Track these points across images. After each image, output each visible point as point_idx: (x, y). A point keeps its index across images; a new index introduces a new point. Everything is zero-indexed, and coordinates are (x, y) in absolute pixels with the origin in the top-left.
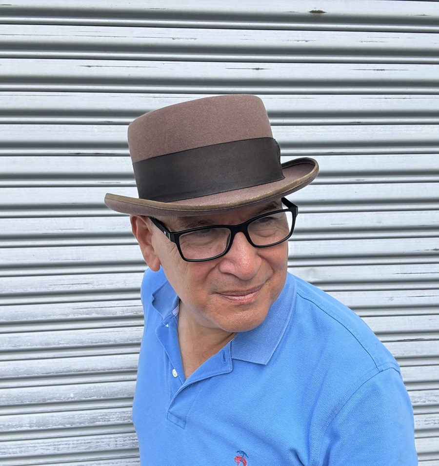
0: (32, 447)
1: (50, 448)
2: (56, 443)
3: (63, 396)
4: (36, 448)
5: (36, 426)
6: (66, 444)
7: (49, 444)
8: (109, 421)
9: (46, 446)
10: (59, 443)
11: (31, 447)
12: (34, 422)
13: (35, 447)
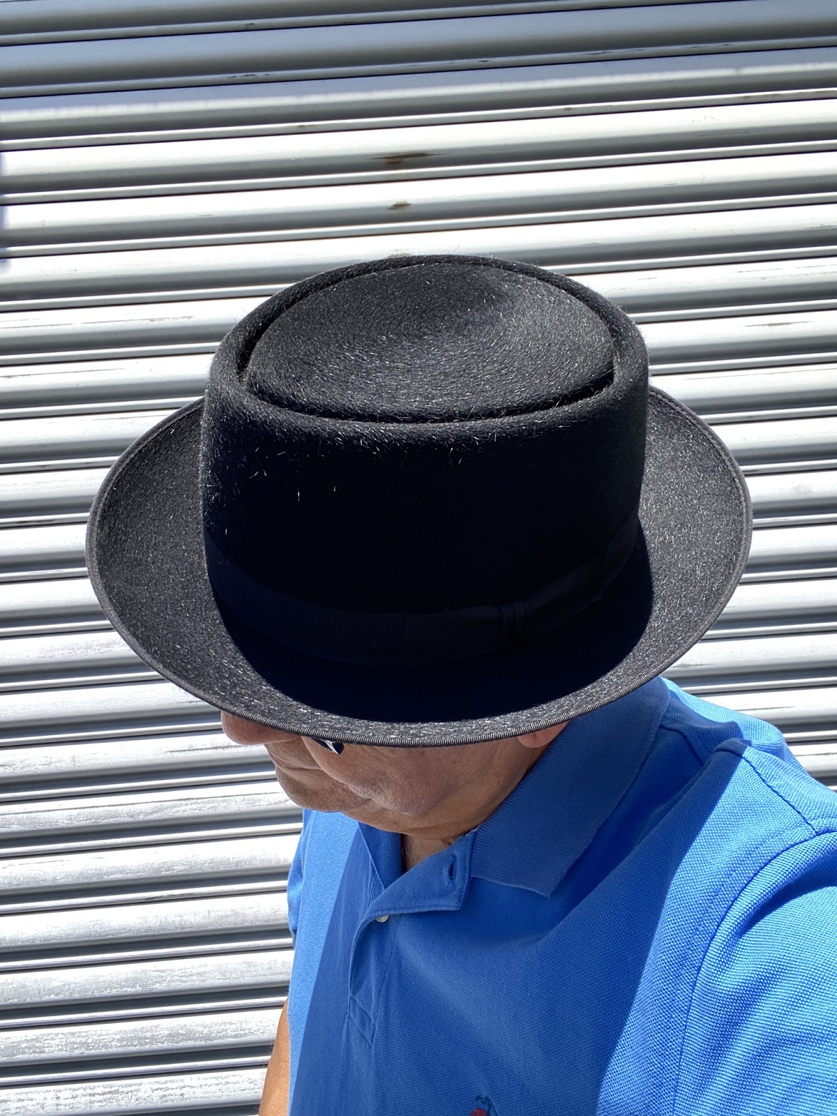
8: (44, 1052)
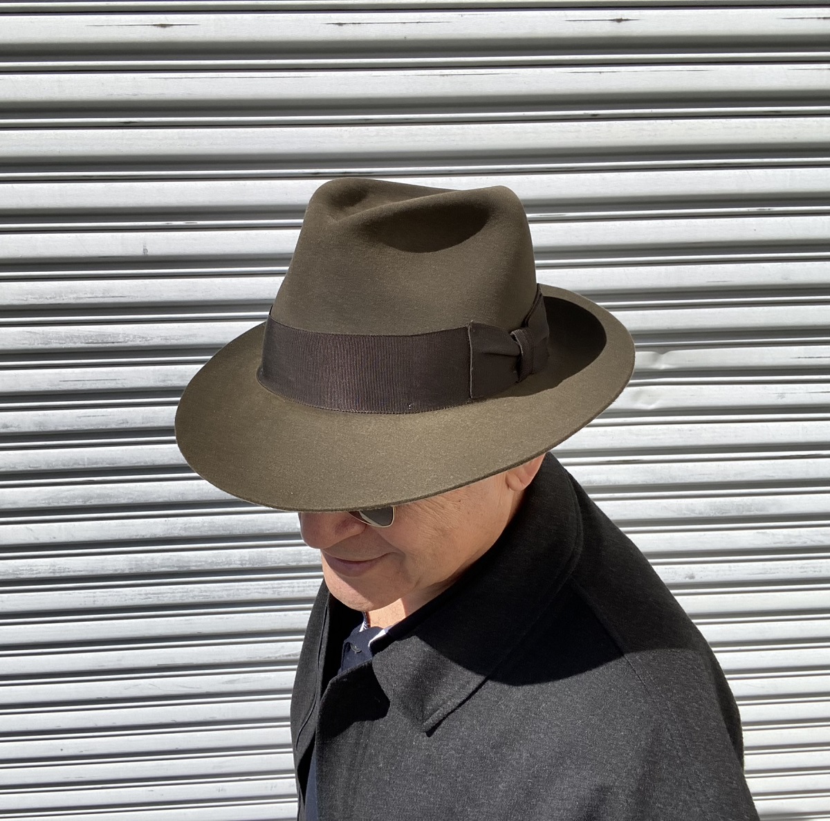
0: (244, 589)
1: (267, 591)
2: (276, 586)
3: (287, 526)
4: (249, 592)
5: (250, 564)
6: (289, 587)
7: (267, 587)
9: (263, 589)
10: (280, 586)
11: (242, 589)
12: (247, 559)
13: (247, 589)
